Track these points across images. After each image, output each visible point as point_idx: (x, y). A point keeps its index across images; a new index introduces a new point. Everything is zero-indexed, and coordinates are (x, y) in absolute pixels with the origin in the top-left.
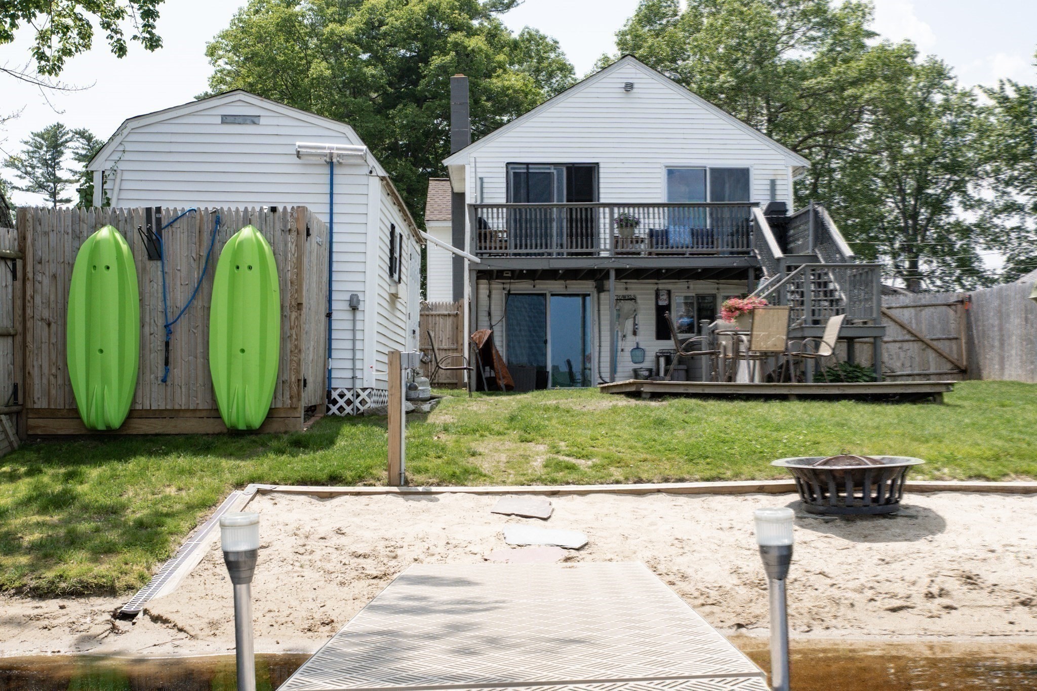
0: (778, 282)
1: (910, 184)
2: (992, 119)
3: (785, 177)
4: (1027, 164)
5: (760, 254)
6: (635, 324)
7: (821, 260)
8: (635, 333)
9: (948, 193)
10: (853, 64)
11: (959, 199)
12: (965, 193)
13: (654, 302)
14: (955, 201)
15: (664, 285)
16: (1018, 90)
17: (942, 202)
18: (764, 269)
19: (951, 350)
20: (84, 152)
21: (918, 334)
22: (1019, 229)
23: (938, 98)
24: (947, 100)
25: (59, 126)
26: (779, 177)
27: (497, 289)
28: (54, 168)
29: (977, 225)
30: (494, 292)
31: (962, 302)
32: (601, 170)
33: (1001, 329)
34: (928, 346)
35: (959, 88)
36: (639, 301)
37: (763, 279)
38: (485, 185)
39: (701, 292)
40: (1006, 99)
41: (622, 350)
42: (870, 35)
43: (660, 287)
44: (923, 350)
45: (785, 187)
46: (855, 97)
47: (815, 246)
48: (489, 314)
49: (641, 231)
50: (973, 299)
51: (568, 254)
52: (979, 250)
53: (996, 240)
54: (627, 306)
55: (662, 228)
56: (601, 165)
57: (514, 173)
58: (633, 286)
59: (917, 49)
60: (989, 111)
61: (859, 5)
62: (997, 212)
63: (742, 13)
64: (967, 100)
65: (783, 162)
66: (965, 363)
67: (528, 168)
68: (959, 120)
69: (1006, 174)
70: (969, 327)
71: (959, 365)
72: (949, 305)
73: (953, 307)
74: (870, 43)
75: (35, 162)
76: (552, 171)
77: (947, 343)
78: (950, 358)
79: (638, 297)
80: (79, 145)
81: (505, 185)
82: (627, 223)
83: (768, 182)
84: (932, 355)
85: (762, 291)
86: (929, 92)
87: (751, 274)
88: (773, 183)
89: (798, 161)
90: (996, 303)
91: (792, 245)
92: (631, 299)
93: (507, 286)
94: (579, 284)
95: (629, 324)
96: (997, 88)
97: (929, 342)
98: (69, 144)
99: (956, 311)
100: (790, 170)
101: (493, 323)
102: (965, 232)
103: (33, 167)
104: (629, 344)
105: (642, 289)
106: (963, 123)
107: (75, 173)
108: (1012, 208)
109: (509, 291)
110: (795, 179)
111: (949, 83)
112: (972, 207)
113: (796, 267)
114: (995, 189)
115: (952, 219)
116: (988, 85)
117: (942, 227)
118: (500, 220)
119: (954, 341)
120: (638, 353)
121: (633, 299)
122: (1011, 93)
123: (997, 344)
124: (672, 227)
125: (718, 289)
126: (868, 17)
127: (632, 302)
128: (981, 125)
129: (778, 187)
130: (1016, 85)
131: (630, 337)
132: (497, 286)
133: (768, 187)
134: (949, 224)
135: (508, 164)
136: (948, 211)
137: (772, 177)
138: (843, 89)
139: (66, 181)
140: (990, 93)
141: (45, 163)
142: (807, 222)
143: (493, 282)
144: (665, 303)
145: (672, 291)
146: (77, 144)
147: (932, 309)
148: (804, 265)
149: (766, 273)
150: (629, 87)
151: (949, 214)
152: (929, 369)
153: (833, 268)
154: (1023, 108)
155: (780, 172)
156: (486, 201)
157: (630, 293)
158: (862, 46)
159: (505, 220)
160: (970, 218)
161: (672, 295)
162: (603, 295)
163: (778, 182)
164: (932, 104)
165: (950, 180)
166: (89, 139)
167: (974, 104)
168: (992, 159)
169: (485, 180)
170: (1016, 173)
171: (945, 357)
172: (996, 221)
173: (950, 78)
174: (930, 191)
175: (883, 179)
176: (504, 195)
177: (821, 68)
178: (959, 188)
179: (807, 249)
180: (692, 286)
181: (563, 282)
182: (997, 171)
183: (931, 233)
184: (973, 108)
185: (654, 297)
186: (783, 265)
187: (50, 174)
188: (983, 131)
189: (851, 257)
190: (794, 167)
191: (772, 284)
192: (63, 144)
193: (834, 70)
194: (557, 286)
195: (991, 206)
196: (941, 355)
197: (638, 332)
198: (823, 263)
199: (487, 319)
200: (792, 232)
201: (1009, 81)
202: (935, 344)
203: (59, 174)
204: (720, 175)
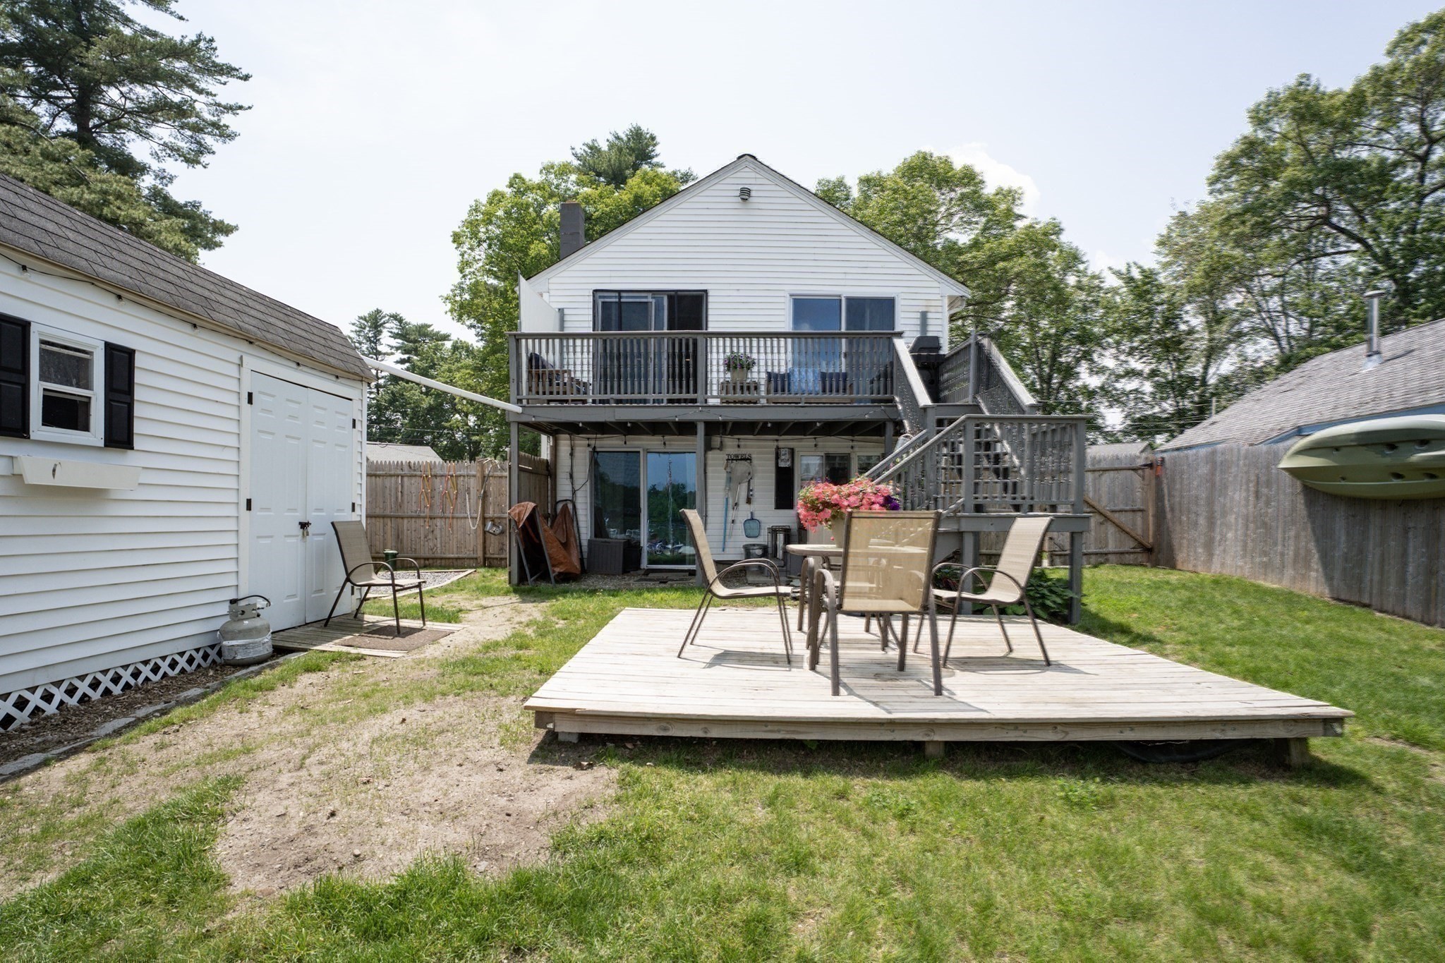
0: (924, 442)
1: (1046, 353)
2: (1118, 299)
3: (939, 309)
4: (1145, 337)
5: (902, 403)
6: (749, 490)
7: (985, 410)
8: (749, 501)
9: (1078, 361)
10: (1004, 240)
11: (1086, 366)
12: (1092, 361)
13: (773, 463)
14: (1083, 369)
15: (787, 442)
16: (1143, 271)
17: (1072, 368)
18: (906, 423)
19: (1134, 524)
20: (396, 331)
21: (1095, 504)
22: (1136, 391)
23: (1071, 280)
24: (1079, 282)
25: (378, 311)
26: (932, 309)
27: (581, 446)
28: (375, 343)
29: (1102, 388)
30: (577, 449)
31: (1150, 466)
32: (710, 299)
33: (1210, 502)
34: (1107, 519)
35: (1089, 272)
36: (755, 462)
37: (902, 438)
38: (566, 318)
39: (832, 451)
40: (1132, 279)
41: (733, 521)
42: (1020, 217)
43: (781, 444)
44: (1101, 523)
45: (939, 322)
46: (1005, 270)
47: (977, 392)
48: (571, 476)
49: (758, 375)
50: (1168, 464)
51: (670, 401)
52: (1103, 409)
53: (1116, 399)
54: (741, 467)
55: (783, 370)
56: (710, 293)
57: (603, 303)
58: (749, 443)
59: (1062, 226)
60: (1115, 291)
61: (1010, 191)
62: (1119, 377)
63: (905, 191)
64: (1096, 282)
65: (937, 291)
66: (1151, 540)
67: (620, 297)
68: (1090, 299)
69: (1126, 346)
70: (1159, 498)
71: (1145, 542)
72: (1135, 470)
73: (1140, 472)
74: (1020, 224)
75: (361, 339)
76: (650, 300)
77: (1130, 515)
78: (1133, 533)
79: (753, 456)
80: (393, 326)
81: (591, 318)
82: (737, 364)
83: (918, 315)
84: (1111, 530)
85: (900, 455)
86: (1065, 275)
87: (890, 429)
88: (924, 316)
89: (957, 290)
90: (1204, 470)
91: (946, 393)
92: (746, 459)
93: (592, 442)
94: (682, 441)
95: (742, 491)
96: (1124, 270)
97: (1109, 514)
98: (386, 325)
99: (1143, 478)
100: (946, 302)
101: (577, 487)
102: (1091, 394)
103: (360, 343)
104: (743, 512)
105: (760, 447)
106: (1093, 301)
107: (392, 347)
108: (1131, 373)
109: (595, 447)
110: (953, 311)
111: (1081, 267)
112: (1097, 373)
113: (951, 421)
114: (1116, 358)
115: (1079, 383)
116: (1116, 268)
117: (1071, 390)
118: (585, 355)
119: (1140, 514)
120: (753, 524)
121: (748, 459)
122: (1136, 274)
123: (1202, 521)
124: (796, 370)
125: (852, 447)
126: (1018, 202)
127: (746, 463)
128: (1109, 302)
129: (930, 322)
130: (1140, 267)
131: (743, 505)
132: (581, 443)
133: (918, 322)
134: (1077, 387)
135: (595, 291)
136: (1076, 376)
137: (924, 309)
138: (995, 263)
139: (385, 354)
140: (1118, 274)
141: (369, 339)
142: (967, 362)
143: (576, 437)
144: (788, 464)
145: (796, 450)
146: (392, 325)
147: (1112, 473)
148: (963, 417)
149: (908, 429)
150: (745, 194)
151: (1077, 379)
152: (1107, 546)
153: (1001, 421)
154: (1145, 288)
155: (933, 303)
156: (566, 331)
157: (743, 451)
158: (1012, 227)
159: (591, 356)
160: (1095, 382)
161: (796, 453)
162: (710, 454)
163: (930, 315)
164: (1067, 285)
165: (1079, 350)
166: (400, 321)
167: (1102, 285)
168: (1116, 331)
169: (566, 312)
170: (1135, 344)
171: (1127, 533)
172: (1118, 385)
173: (1083, 263)
174: (1063, 360)
175: (1024, 348)
176: (591, 324)
177: (976, 245)
178: (1087, 356)
179: (966, 396)
180: (820, 444)
181: (660, 437)
182: (1118, 343)
183: (1063, 395)
184: (1101, 288)
185: (773, 456)
186: (932, 418)
187: (372, 348)
188: (1110, 308)
189: (1032, 406)
190: (950, 297)
191: (914, 446)
192: (381, 325)
193: (987, 246)
194: (653, 442)
195: (1113, 373)
196: (1123, 530)
197: (753, 499)
198: (987, 414)
199: (568, 482)
200: (946, 376)
201: (1135, 264)
202: (1116, 517)
203: (380, 348)
204: (858, 306)
